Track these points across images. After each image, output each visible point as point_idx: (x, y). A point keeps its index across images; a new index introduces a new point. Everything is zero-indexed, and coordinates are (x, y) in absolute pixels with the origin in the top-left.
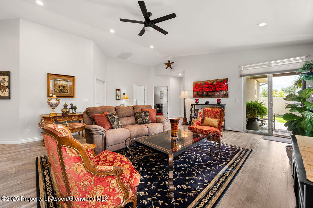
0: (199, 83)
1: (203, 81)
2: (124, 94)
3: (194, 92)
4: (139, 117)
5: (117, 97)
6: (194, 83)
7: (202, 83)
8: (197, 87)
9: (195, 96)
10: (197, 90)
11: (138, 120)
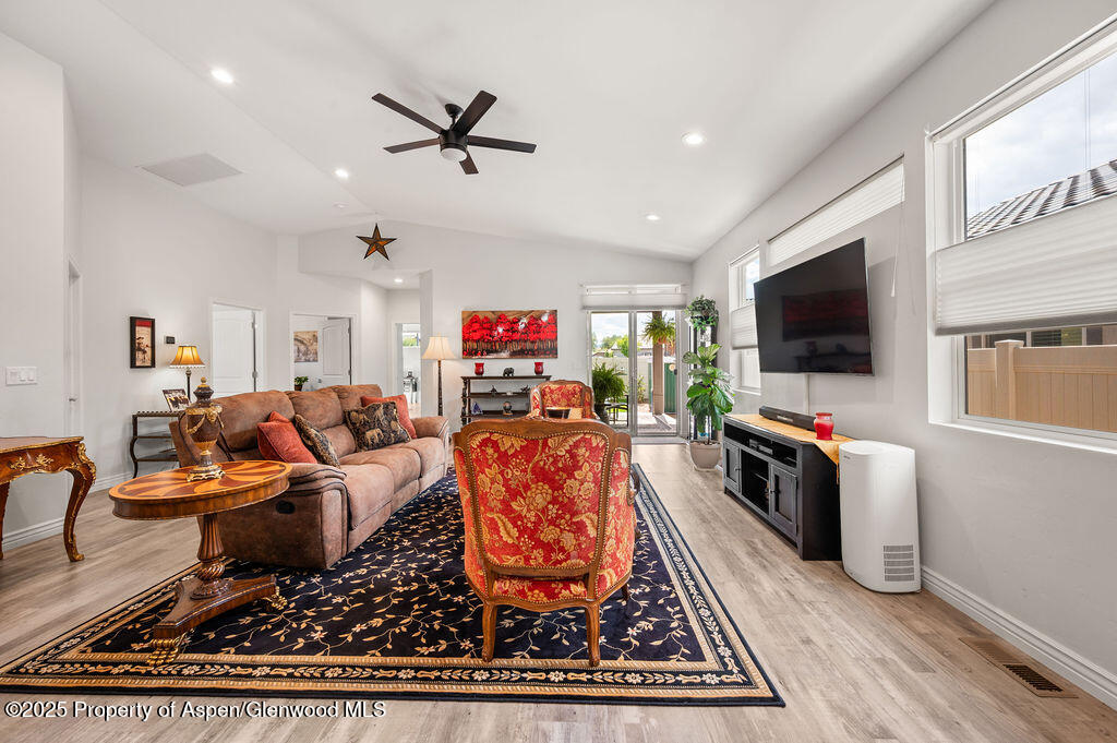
0: (481, 317)
1: (493, 312)
2: (170, 340)
3: (465, 340)
4: (368, 425)
5: (139, 355)
6: (466, 316)
7: (491, 316)
8: (476, 326)
9: (468, 353)
10: (477, 336)
11: (369, 434)
